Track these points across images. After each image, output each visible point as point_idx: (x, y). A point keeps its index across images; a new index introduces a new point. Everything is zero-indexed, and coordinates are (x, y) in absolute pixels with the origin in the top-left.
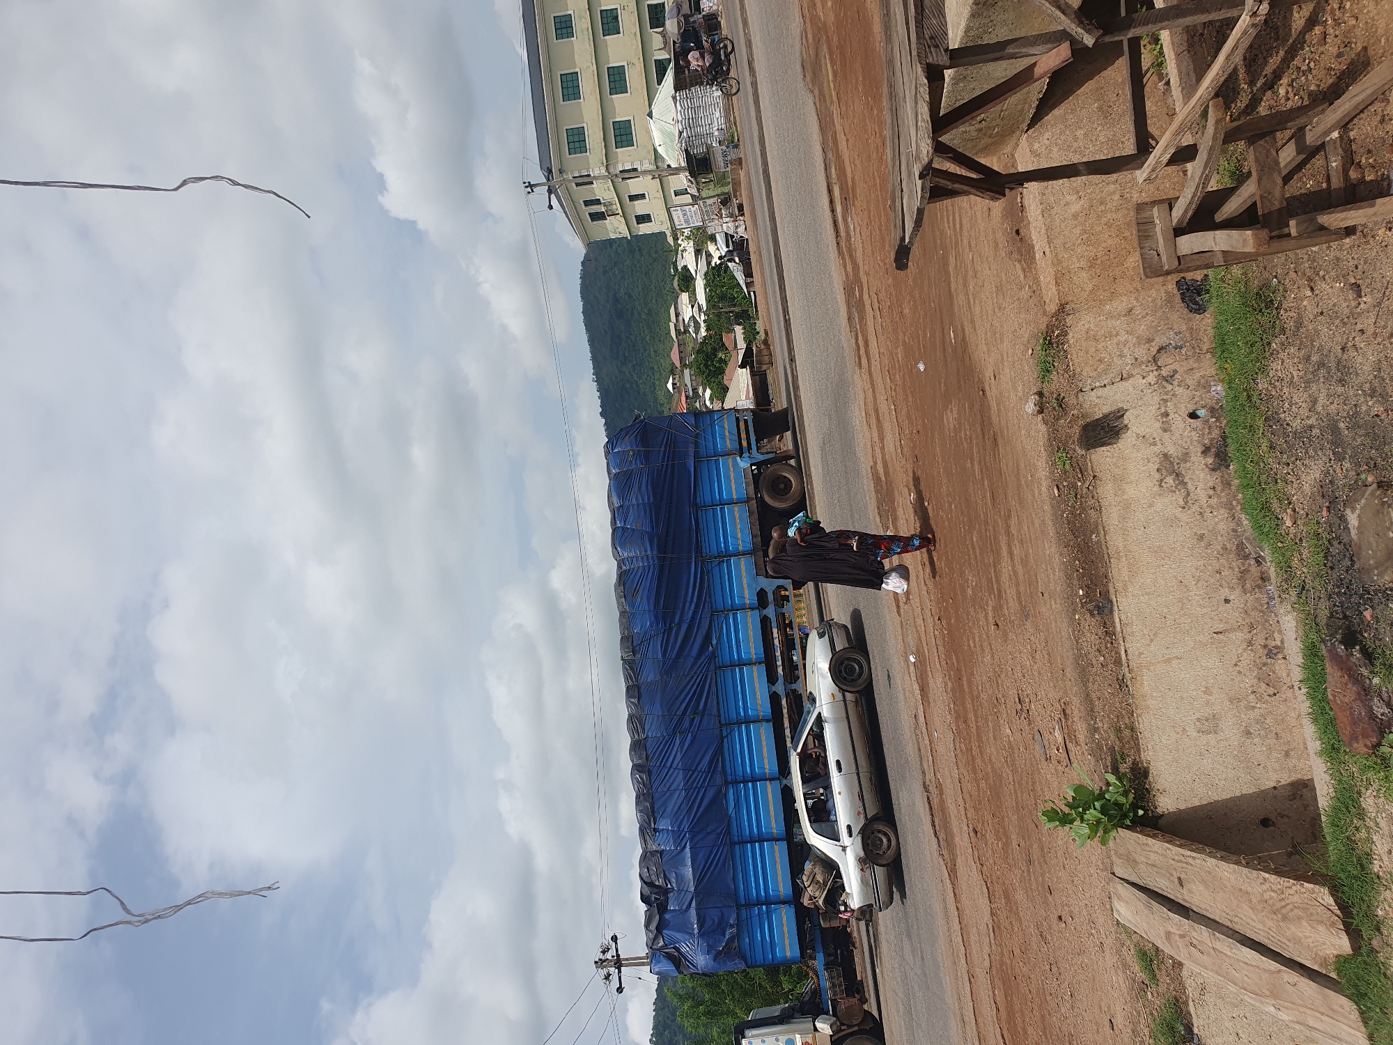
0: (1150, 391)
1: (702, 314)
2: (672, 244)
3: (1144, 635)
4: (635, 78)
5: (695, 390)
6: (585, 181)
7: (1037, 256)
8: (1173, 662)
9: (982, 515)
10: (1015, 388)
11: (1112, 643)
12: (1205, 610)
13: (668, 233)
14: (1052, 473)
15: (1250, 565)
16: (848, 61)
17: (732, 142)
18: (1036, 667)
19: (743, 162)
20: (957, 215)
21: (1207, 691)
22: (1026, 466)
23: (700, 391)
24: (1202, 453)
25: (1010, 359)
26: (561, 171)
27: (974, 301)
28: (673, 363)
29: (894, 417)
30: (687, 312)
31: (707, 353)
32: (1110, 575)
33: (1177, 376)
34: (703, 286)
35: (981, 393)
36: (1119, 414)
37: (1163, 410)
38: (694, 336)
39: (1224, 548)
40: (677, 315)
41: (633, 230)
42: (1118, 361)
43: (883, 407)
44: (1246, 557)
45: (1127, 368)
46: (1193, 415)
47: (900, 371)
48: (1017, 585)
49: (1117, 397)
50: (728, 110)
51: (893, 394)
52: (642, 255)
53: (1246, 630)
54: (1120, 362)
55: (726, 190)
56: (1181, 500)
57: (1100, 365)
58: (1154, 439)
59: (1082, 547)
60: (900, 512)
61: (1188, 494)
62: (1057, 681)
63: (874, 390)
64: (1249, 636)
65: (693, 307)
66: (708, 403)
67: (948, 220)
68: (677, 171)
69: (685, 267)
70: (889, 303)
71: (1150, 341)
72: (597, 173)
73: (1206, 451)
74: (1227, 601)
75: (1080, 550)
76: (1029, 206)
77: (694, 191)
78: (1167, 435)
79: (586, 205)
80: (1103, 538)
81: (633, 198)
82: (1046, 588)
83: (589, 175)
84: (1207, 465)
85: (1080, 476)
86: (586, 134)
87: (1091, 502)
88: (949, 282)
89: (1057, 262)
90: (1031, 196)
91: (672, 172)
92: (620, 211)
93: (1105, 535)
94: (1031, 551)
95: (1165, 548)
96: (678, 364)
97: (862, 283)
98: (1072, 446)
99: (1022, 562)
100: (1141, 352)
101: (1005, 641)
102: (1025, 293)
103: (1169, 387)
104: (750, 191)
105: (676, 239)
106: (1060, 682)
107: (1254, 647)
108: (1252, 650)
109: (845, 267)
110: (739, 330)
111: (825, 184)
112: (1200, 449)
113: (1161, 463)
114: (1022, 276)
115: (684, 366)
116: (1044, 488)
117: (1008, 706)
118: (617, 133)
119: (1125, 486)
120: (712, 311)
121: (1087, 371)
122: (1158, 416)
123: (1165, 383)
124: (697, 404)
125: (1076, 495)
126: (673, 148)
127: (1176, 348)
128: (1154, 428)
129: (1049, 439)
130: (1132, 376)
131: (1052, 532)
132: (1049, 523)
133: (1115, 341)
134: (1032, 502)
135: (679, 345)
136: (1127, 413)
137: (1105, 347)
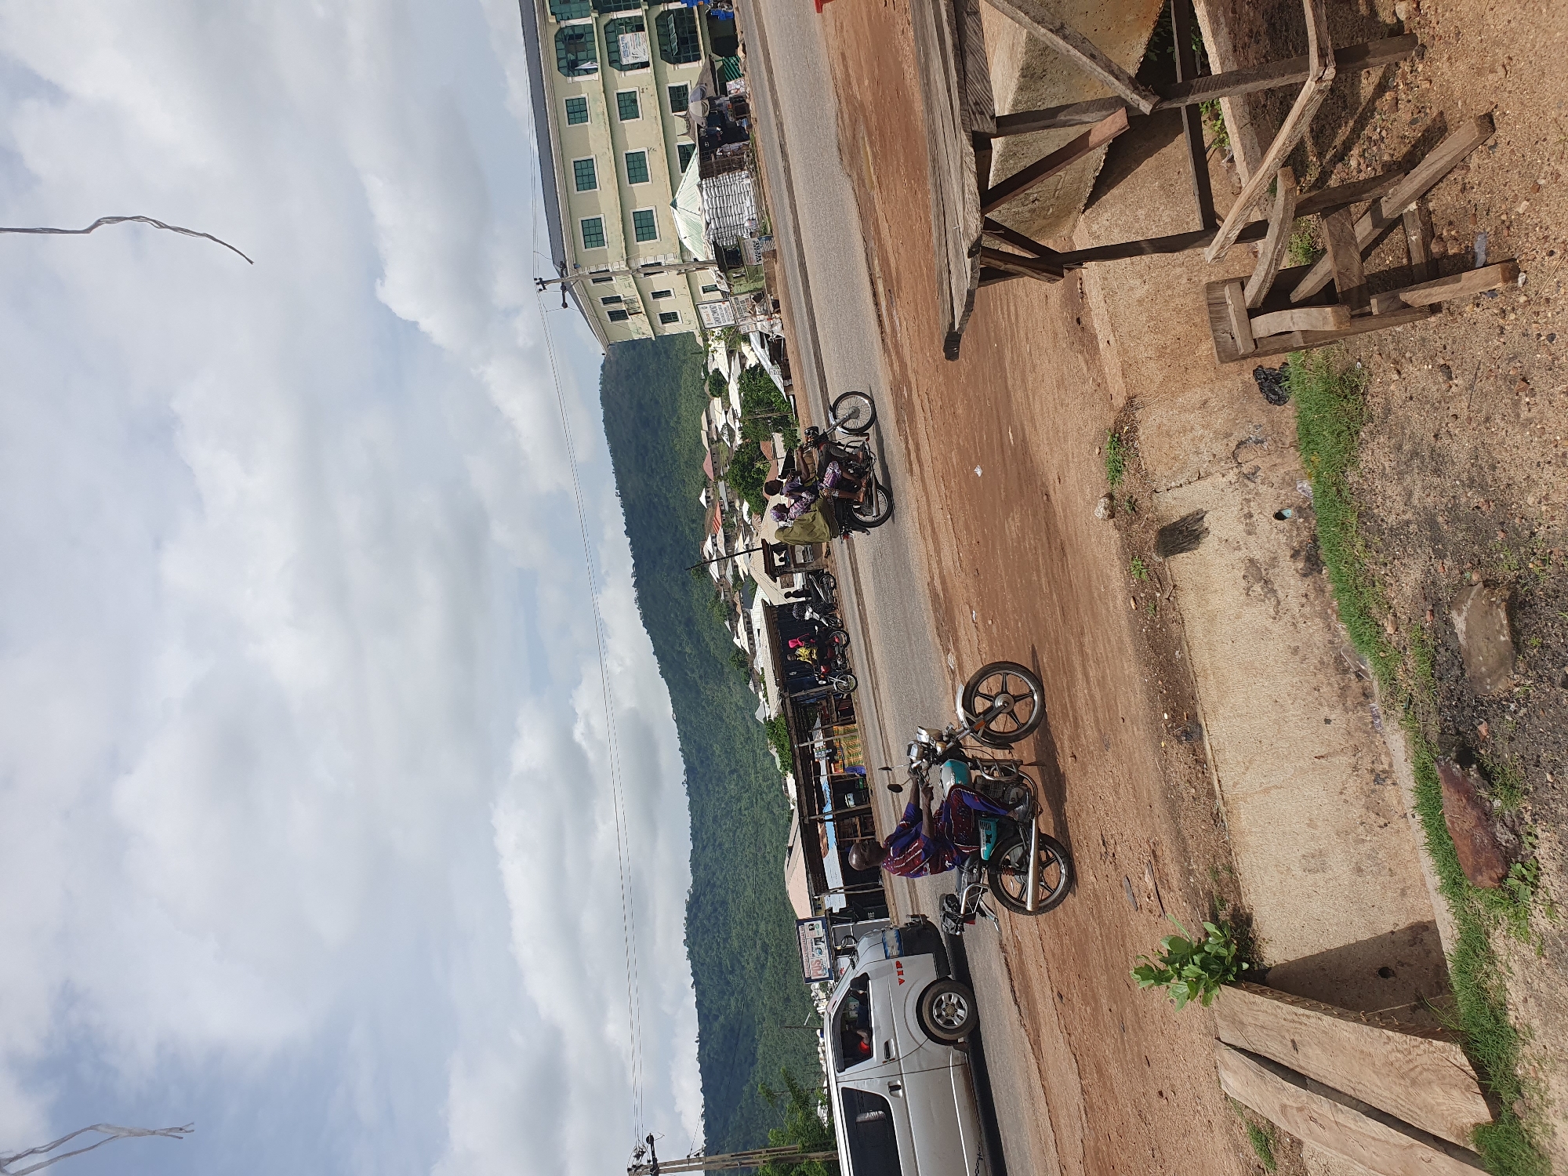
0: (1231, 490)
1: (737, 421)
2: (702, 345)
3: (1238, 762)
4: (656, 165)
5: (731, 504)
6: (603, 277)
7: (1101, 346)
8: (1272, 792)
9: (1053, 634)
10: (1082, 491)
11: (1203, 772)
12: (1303, 733)
13: (697, 333)
14: (1127, 583)
15: (1350, 680)
16: (888, 143)
17: (764, 233)
18: (1120, 803)
19: (778, 254)
20: (1012, 304)
21: (1311, 824)
22: (1098, 577)
23: (737, 504)
24: (1291, 557)
25: (1076, 460)
26: (576, 267)
27: (1034, 398)
28: (706, 476)
29: (951, 527)
30: (720, 420)
31: (744, 463)
32: (1197, 695)
33: (1259, 473)
34: (737, 391)
35: (1045, 498)
36: (1198, 517)
37: (1246, 511)
38: (729, 444)
39: (1322, 663)
40: (709, 422)
41: (657, 330)
42: (1194, 458)
43: (939, 517)
44: (1346, 671)
45: (1205, 466)
46: (1279, 516)
47: (955, 477)
48: (1095, 711)
49: (1196, 497)
50: (760, 198)
51: (949, 502)
52: (668, 357)
53: (1350, 754)
54: (1197, 460)
55: (759, 285)
56: (1272, 610)
57: (1175, 463)
58: (1238, 542)
59: (1165, 665)
60: (961, 633)
61: (1279, 603)
62: (1144, 818)
63: (927, 498)
64: (1353, 760)
65: (726, 413)
66: (746, 518)
67: (1002, 309)
68: (703, 265)
69: (717, 371)
70: (940, 403)
71: (1228, 435)
72: (616, 268)
73: (1295, 555)
74: (1327, 721)
75: (1163, 669)
76: (1090, 291)
77: (724, 287)
78: (1252, 538)
79: (604, 304)
80: (1187, 654)
81: (656, 295)
82: (1127, 713)
83: (608, 271)
84: (1297, 572)
85: (1158, 586)
86: (603, 225)
87: (1172, 615)
88: (1006, 378)
89: (1123, 351)
90: (1092, 281)
91: (699, 266)
92: (643, 310)
93: (1189, 652)
94: (1108, 671)
95: (1257, 664)
96: (711, 476)
97: (910, 383)
98: (1149, 553)
99: (1099, 685)
100: (1219, 448)
101: (1085, 774)
102: (1090, 386)
103: (1252, 485)
104: (786, 286)
105: (706, 340)
106: (1148, 819)
107: (1360, 772)
108: (1357, 775)
109: (891, 365)
110: (778, 438)
111: (867, 274)
112: (1289, 553)
113: (1247, 569)
114: (1085, 369)
115: (719, 478)
116: (1119, 601)
117: (1091, 850)
118: (638, 225)
119: (1209, 596)
120: (748, 417)
121: (1161, 470)
122: (1241, 517)
123: (1246, 481)
124: (735, 520)
125: (1155, 607)
126: (701, 242)
127: (1257, 442)
128: (1237, 531)
129: (1123, 546)
130: (1211, 474)
131: (1130, 650)
132: (1127, 640)
133: (1190, 436)
134: (1107, 617)
135: (713, 454)
136: (1207, 515)
137: (1180, 444)
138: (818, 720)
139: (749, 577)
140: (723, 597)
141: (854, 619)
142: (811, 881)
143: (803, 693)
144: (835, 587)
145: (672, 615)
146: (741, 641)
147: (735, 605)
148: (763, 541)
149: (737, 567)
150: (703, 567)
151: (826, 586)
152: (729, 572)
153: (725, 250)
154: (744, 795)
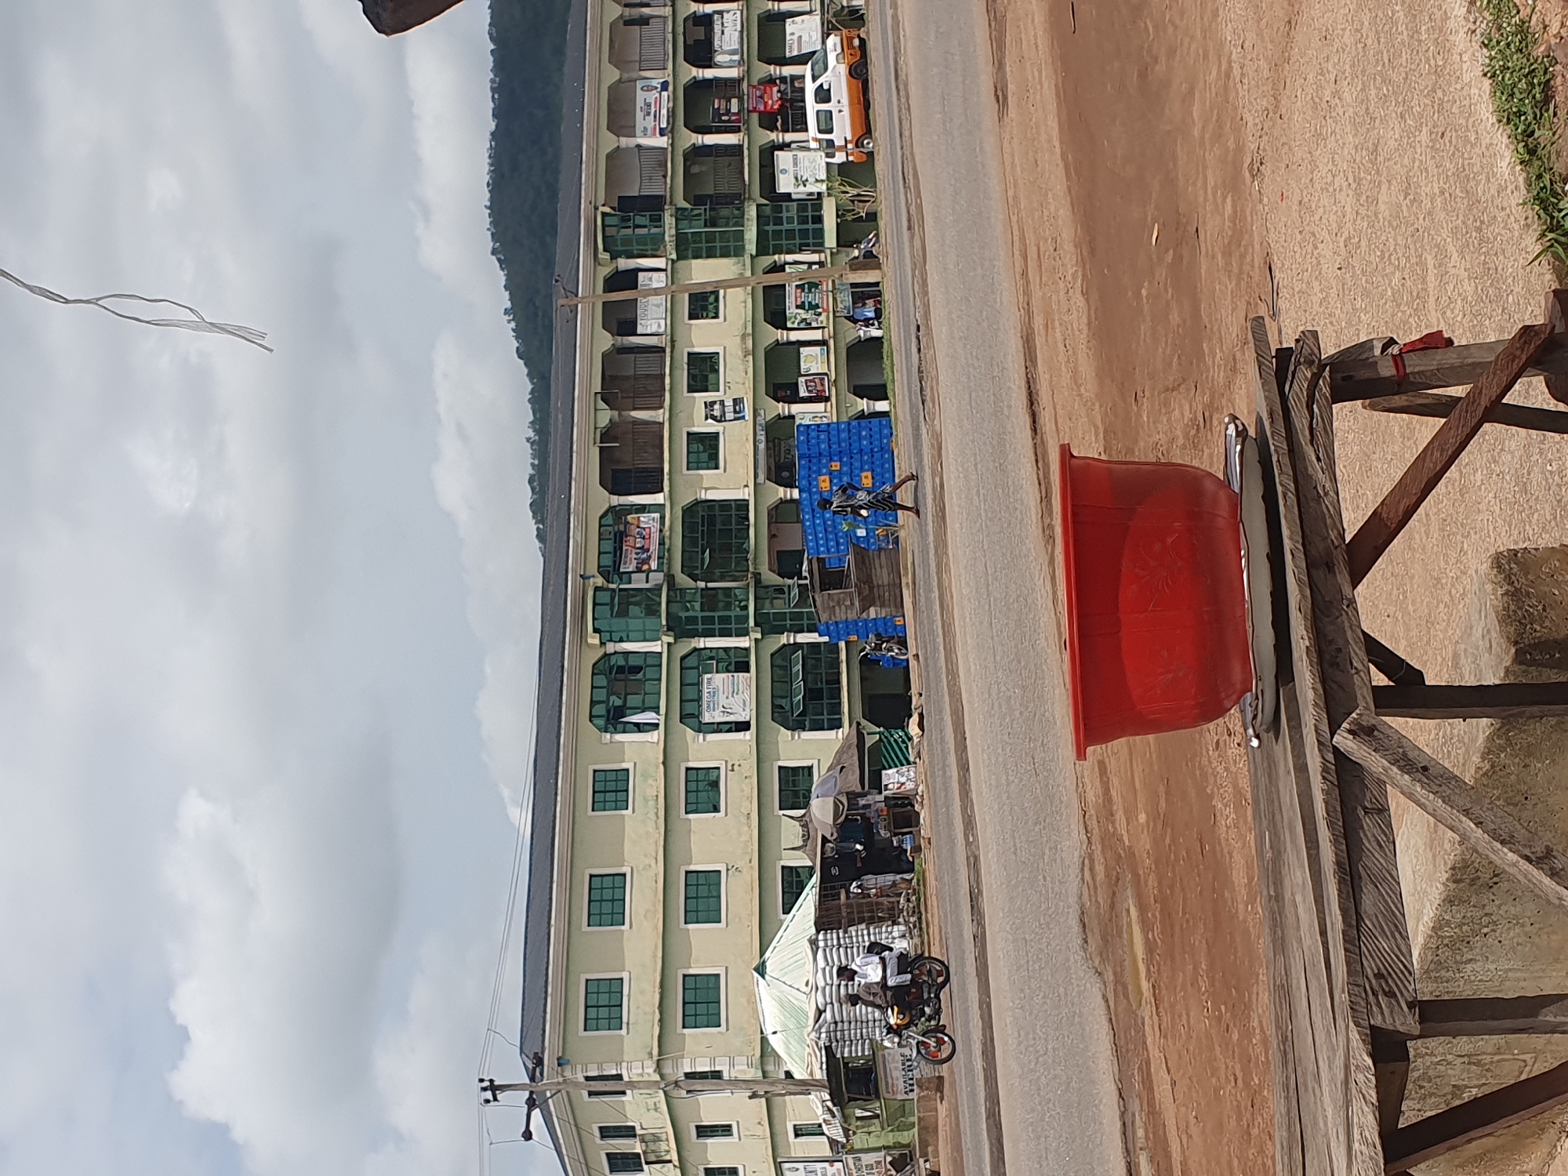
4: (738, 895)
6: (610, 1087)
16: (1177, 929)
19: (947, 1087)
26: (561, 1064)
55: (905, 1137)
68: (805, 1086)
72: (636, 1073)
77: (836, 1132)
79: (603, 1137)
83: (619, 1077)
86: (625, 992)
91: (794, 1088)
92: (674, 1157)
104: (957, 1148)
118: (690, 998)
126: (801, 1041)
153: (846, 1064)
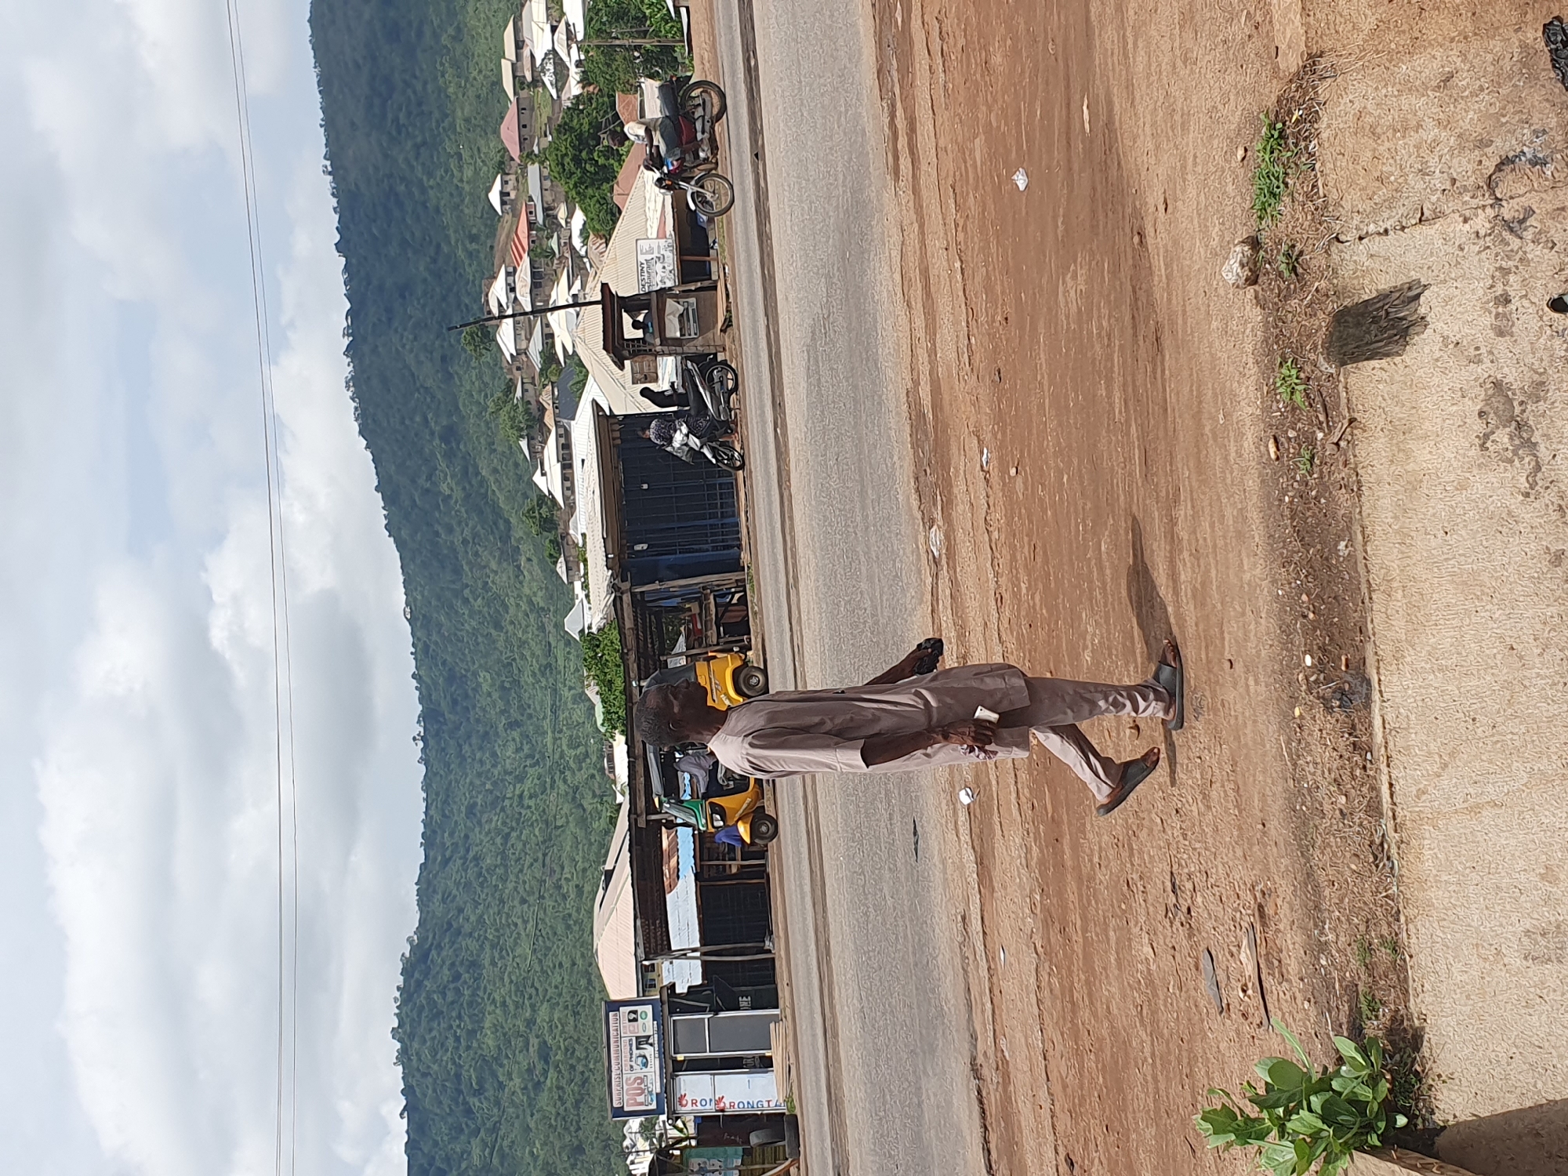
0: (1477, 248)
1: (574, 46)
3: (1430, 754)
5: (548, 210)
8: (1485, 815)
9: (1122, 498)
10: (1204, 230)
11: (1364, 767)
14: (1267, 410)
22: (1215, 395)
23: (562, 213)
25: (1199, 169)
28: (506, 150)
29: (959, 285)
30: (540, 42)
31: (581, 134)
32: (1370, 626)
33: (1531, 221)
35: (1136, 240)
36: (1408, 296)
37: (1499, 290)
38: (554, 93)
40: (519, 45)
42: (1415, 182)
43: (939, 263)
45: (1434, 199)
46: (1558, 305)
47: (976, 188)
49: (1410, 257)
51: (961, 236)
54: (1420, 185)
56: (1523, 480)
57: (1379, 188)
58: (1478, 348)
59: (1317, 566)
60: (959, 488)
61: (1538, 467)
62: (1251, 846)
63: (921, 227)
65: (554, 29)
66: (577, 242)
70: (962, 42)
71: (1482, 144)
75: (1313, 573)
78: (1503, 343)
80: (1359, 549)
82: (1239, 652)
85: (1322, 418)
87: (1342, 473)
93: (1364, 544)
94: (1213, 574)
96: (515, 151)
98: (1312, 356)
99: (1194, 596)
100: (1466, 167)
102: (1239, 29)
103: (1515, 243)
106: (1256, 849)
110: (651, 88)
113: (1487, 399)
115: (528, 156)
116: (1249, 443)
117: (1150, 898)
119: (1412, 445)
120: (596, 42)
121: (1352, 200)
122: (1488, 302)
123: (1506, 235)
124: (554, 243)
125: (1313, 457)
127: (1534, 162)
128: (1476, 325)
129: (1266, 340)
130: (1443, 214)
131: (1258, 534)
132: (1254, 516)
133: (1413, 138)
134: (1223, 472)
135: (521, 110)
136: (1426, 293)
137: (1393, 153)
138: (682, 639)
139: (573, 358)
140: (519, 393)
141: (765, 452)
142: (640, 932)
143: (656, 586)
144: (735, 389)
145: (418, 419)
146: (549, 481)
147: (542, 410)
148: (605, 287)
149: (552, 336)
150: (484, 330)
151: (717, 386)
152: (536, 346)
154: (530, 771)
